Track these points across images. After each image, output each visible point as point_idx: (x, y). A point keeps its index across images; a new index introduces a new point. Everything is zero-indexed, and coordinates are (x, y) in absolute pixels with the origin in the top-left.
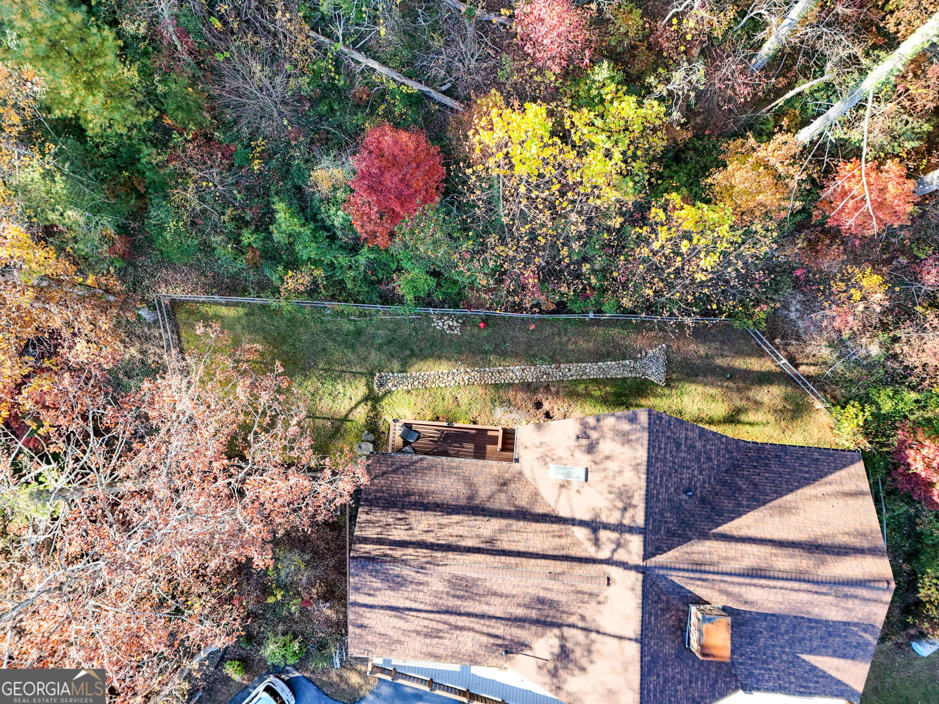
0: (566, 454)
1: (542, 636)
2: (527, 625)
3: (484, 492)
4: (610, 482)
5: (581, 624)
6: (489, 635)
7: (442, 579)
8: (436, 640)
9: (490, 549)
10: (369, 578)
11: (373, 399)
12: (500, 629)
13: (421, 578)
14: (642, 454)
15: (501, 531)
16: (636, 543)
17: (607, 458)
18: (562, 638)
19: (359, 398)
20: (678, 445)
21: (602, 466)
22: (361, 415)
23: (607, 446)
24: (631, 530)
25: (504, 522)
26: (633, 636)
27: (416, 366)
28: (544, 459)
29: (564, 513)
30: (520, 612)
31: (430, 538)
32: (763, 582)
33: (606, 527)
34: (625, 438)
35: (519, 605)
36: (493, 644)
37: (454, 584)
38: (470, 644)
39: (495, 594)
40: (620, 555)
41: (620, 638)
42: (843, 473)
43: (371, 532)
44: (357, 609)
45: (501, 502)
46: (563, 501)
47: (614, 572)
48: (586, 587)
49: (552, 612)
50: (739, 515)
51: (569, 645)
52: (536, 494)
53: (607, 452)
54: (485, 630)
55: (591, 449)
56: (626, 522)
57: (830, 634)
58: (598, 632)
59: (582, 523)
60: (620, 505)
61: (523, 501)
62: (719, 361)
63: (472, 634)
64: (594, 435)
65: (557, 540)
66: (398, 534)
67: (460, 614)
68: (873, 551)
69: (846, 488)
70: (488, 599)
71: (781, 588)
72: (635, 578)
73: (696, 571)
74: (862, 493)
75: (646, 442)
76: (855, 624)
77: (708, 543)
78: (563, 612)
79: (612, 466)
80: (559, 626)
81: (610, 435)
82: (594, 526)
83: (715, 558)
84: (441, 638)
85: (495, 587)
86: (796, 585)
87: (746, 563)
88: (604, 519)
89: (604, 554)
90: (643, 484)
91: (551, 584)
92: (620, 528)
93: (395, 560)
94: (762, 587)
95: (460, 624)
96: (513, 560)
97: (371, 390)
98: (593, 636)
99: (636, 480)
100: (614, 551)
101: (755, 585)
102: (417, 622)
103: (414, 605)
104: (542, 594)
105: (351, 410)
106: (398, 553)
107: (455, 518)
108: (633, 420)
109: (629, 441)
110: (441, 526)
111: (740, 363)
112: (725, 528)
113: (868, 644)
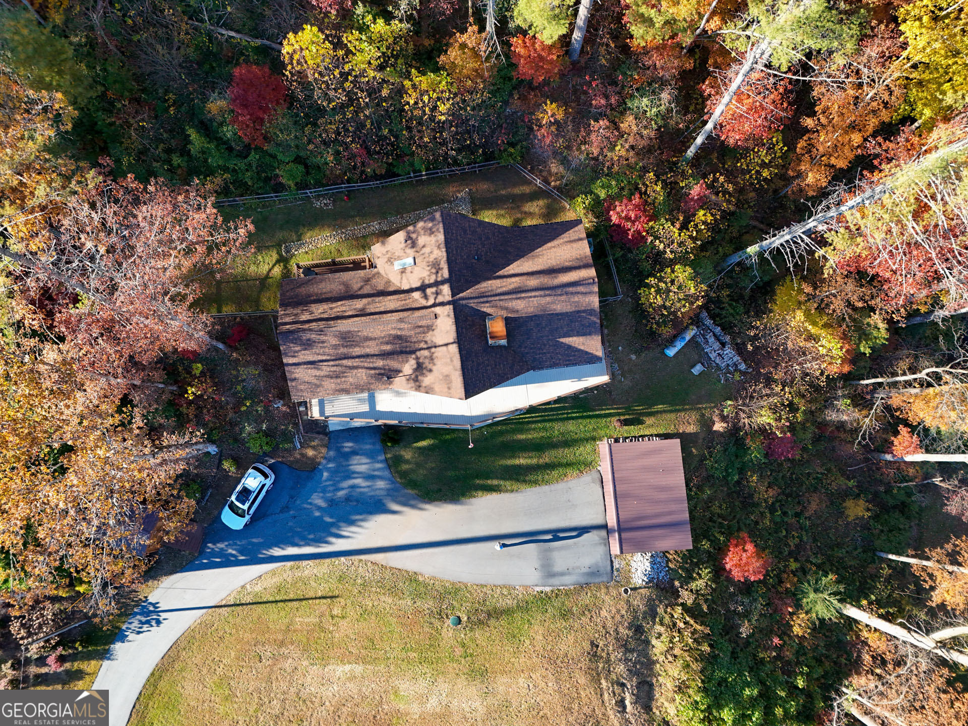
0: (401, 253)
1: (407, 361)
2: (395, 356)
3: (356, 287)
4: (427, 259)
5: (425, 346)
6: (374, 368)
7: (335, 336)
8: (343, 379)
9: (362, 313)
10: (292, 345)
11: (283, 260)
12: (380, 363)
13: (323, 338)
14: (441, 237)
15: (369, 304)
16: (446, 289)
17: (424, 246)
18: (417, 358)
19: (274, 261)
20: (465, 231)
21: (422, 252)
22: (277, 271)
23: (422, 240)
24: (443, 282)
25: (370, 299)
26: (452, 341)
27: (308, 235)
28: (390, 261)
29: (406, 287)
30: (388, 348)
31: (325, 316)
32: (523, 295)
33: (430, 286)
34: (431, 232)
35: (387, 343)
36: (379, 374)
37: (345, 338)
38: (365, 378)
39: (371, 339)
40: (440, 299)
41: (446, 345)
42: (571, 231)
43: (287, 320)
44: (290, 367)
45: (367, 290)
46: (404, 281)
47: (438, 310)
48: (423, 323)
49: (408, 344)
50: (509, 265)
51: (421, 361)
52: (388, 282)
53: (423, 244)
54: (371, 365)
55: (414, 245)
56: (439, 279)
57: (571, 321)
58: (435, 347)
59: (417, 289)
60: (434, 271)
61: (381, 287)
62: (503, 192)
63: (364, 370)
64: (414, 236)
65: (403, 302)
66: (305, 317)
67: (353, 358)
68: (586, 266)
69: (572, 239)
70: (368, 343)
71: (535, 297)
72: (449, 309)
73: (484, 297)
74: (581, 239)
75: (442, 230)
76: (584, 311)
77: (490, 282)
78: (415, 342)
79: (426, 250)
80: (413, 352)
81: (422, 232)
82: (422, 288)
83: (494, 288)
84: (346, 377)
85: (370, 335)
86: (542, 293)
87: (512, 287)
88: (427, 282)
89: (431, 302)
90: (445, 254)
91: (402, 325)
92: (437, 284)
93: (304, 330)
94: (523, 298)
95: (355, 364)
96: (377, 316)
97: (281, 255)
98: (433, 350)
99: (440, 254)
100: (435, 299)
101: (519, 298)
102: (326, 369)
103: (324, 358)
104: (399, 333)
105: (270, 270)
106: (306, 326)
107: (340, 303)
108: (433, 219)
109: (433, 233)
110: (331, 309)
111: (517, 191)
112: (501, 273)
113: (595, 323)
